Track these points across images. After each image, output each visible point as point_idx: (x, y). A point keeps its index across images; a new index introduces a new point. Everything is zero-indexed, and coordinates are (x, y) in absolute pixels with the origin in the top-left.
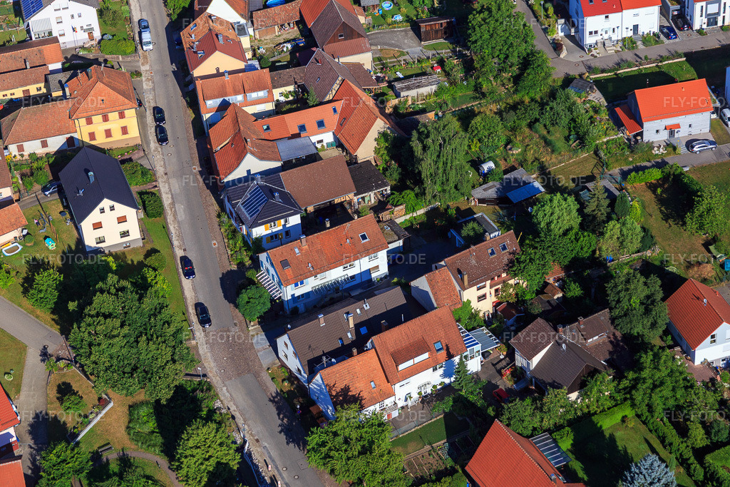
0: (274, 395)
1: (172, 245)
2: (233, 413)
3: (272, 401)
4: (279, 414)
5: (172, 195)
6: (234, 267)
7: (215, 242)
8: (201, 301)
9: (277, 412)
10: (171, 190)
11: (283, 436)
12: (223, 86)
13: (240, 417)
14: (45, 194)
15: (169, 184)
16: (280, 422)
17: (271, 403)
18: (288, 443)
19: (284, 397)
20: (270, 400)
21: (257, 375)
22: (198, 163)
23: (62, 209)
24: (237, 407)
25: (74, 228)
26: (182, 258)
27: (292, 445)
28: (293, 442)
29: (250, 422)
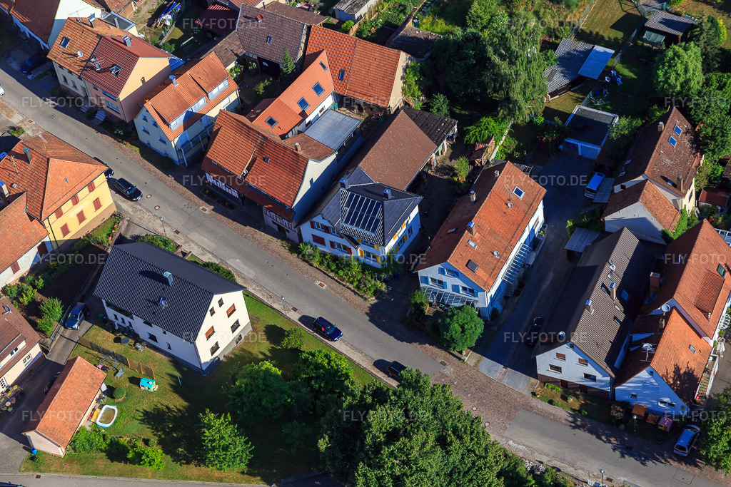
0: (571, 419)
1: (279, 311)
2: (552, 464)
3: (576, 427)
4: (599, 438)
5: (211, 253)
6: (373, 300)
7: (319, 282)
8: (378, 357)
9: (594, 437)
10: (203, 249)
11: (629, 460)
12: (178, 96)
13: (562, 465)
14: (73, 329)
15: (193, 242)
16: (609, 446)
17: (577, 430)
18: (644, 464)
19: (585, 416)
20: (574, 428)
21: (529, 409)
22: (201, 202)
23: (113, 336)
24: (548, 455)
25: (152, 351)
26: (300, 319)
27: (649, 463)
28: (647, 458)
29: (578, 464)
